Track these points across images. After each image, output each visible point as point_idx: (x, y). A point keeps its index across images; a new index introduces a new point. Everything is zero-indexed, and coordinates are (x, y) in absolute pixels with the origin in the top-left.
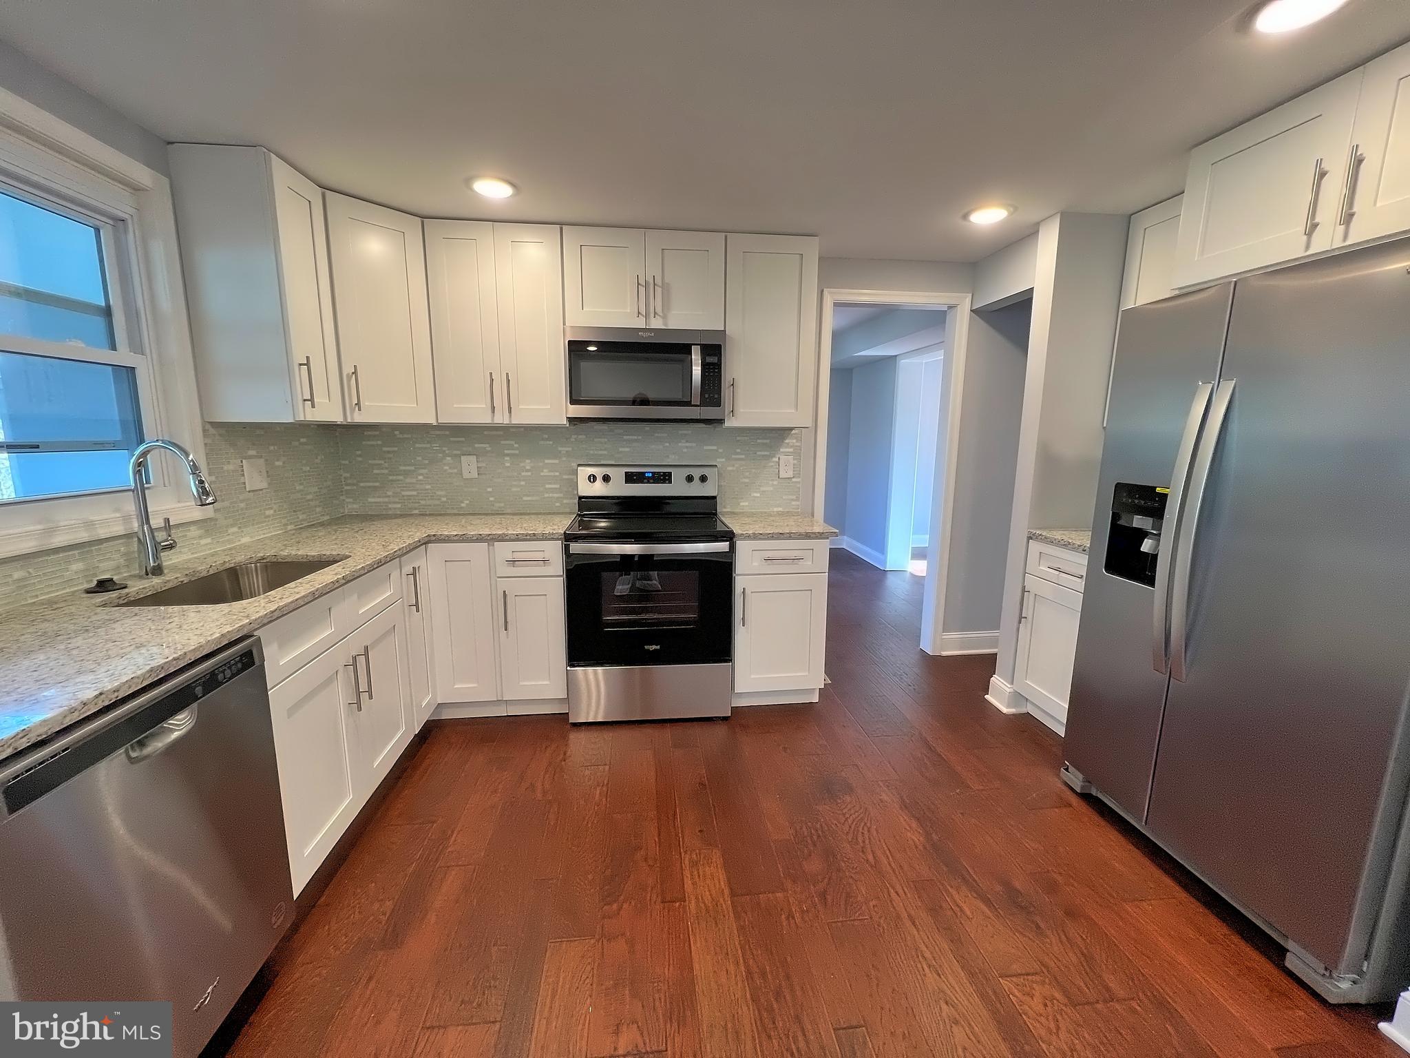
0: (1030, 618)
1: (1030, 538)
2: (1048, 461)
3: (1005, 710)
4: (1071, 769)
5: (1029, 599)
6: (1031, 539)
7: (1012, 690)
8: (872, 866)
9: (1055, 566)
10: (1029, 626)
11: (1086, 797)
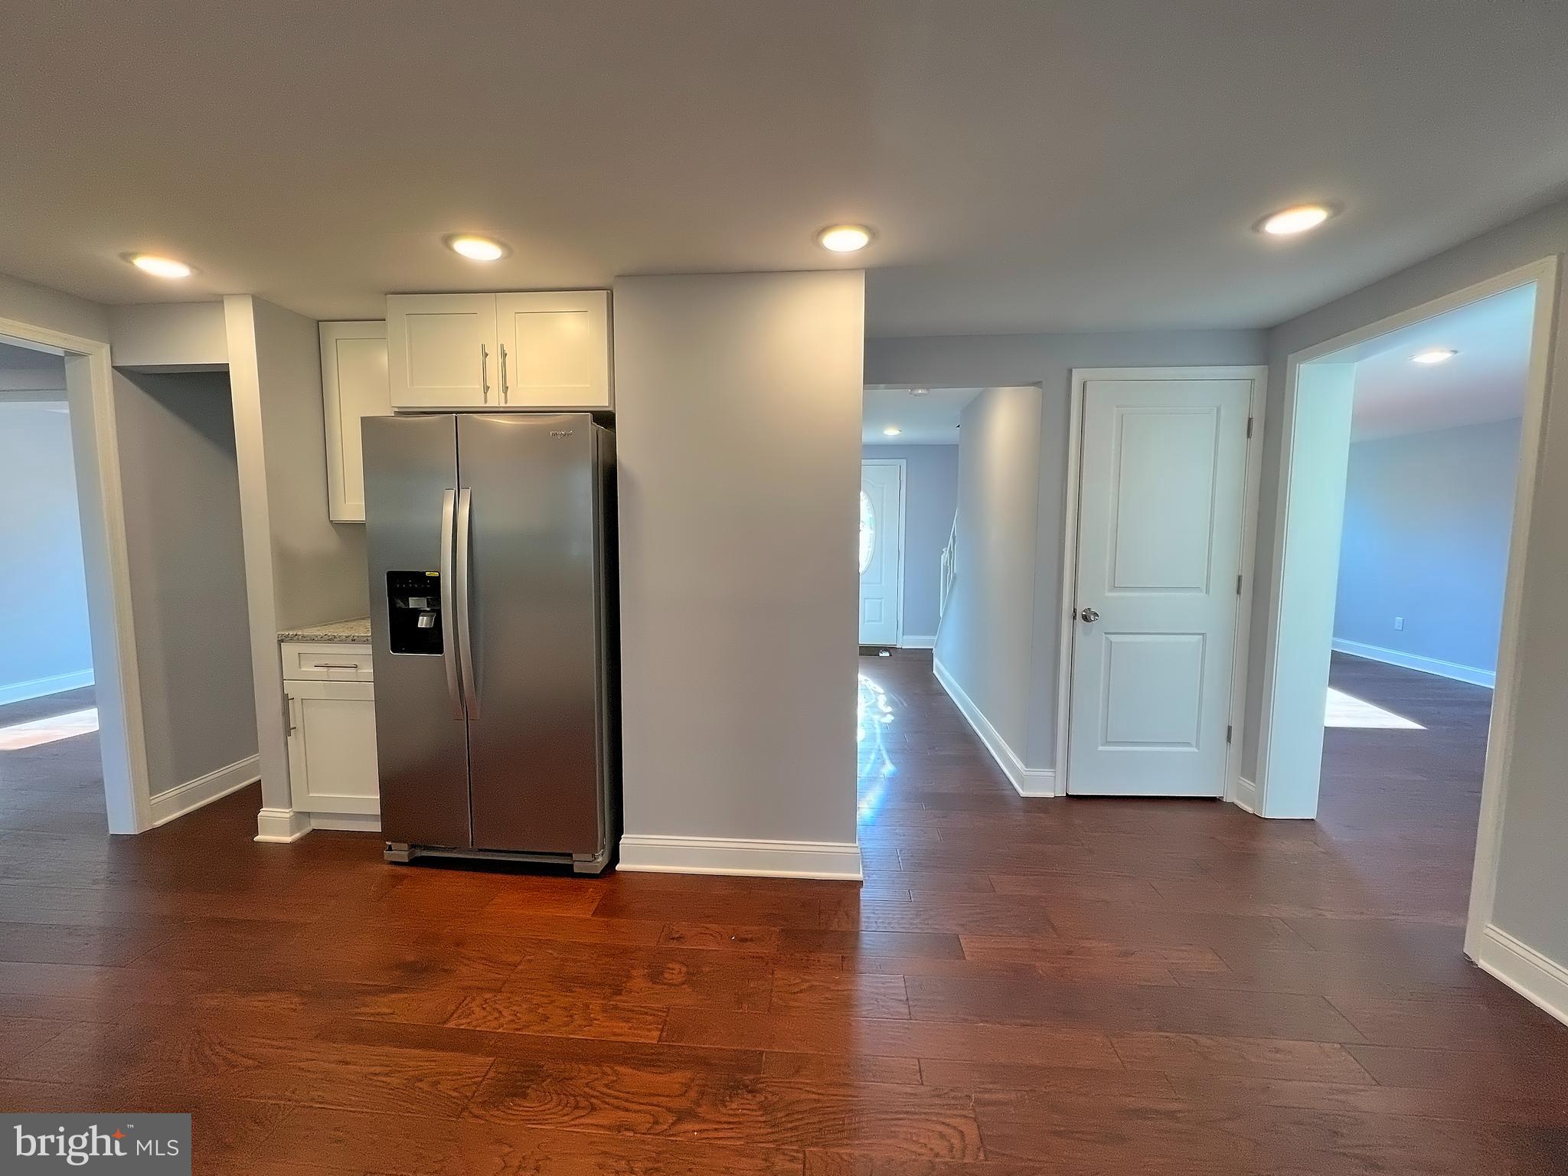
0: (299, 725)
1: (280, 641)
2: (285, 559)
3: (288, 839)
4: (394, 846)
5: (295, 708)
6: (282, 641)
7: (292, 814)
8: (256, 1067)
9: (323, 663)
10: (301, 736)
11: (415, 862)
